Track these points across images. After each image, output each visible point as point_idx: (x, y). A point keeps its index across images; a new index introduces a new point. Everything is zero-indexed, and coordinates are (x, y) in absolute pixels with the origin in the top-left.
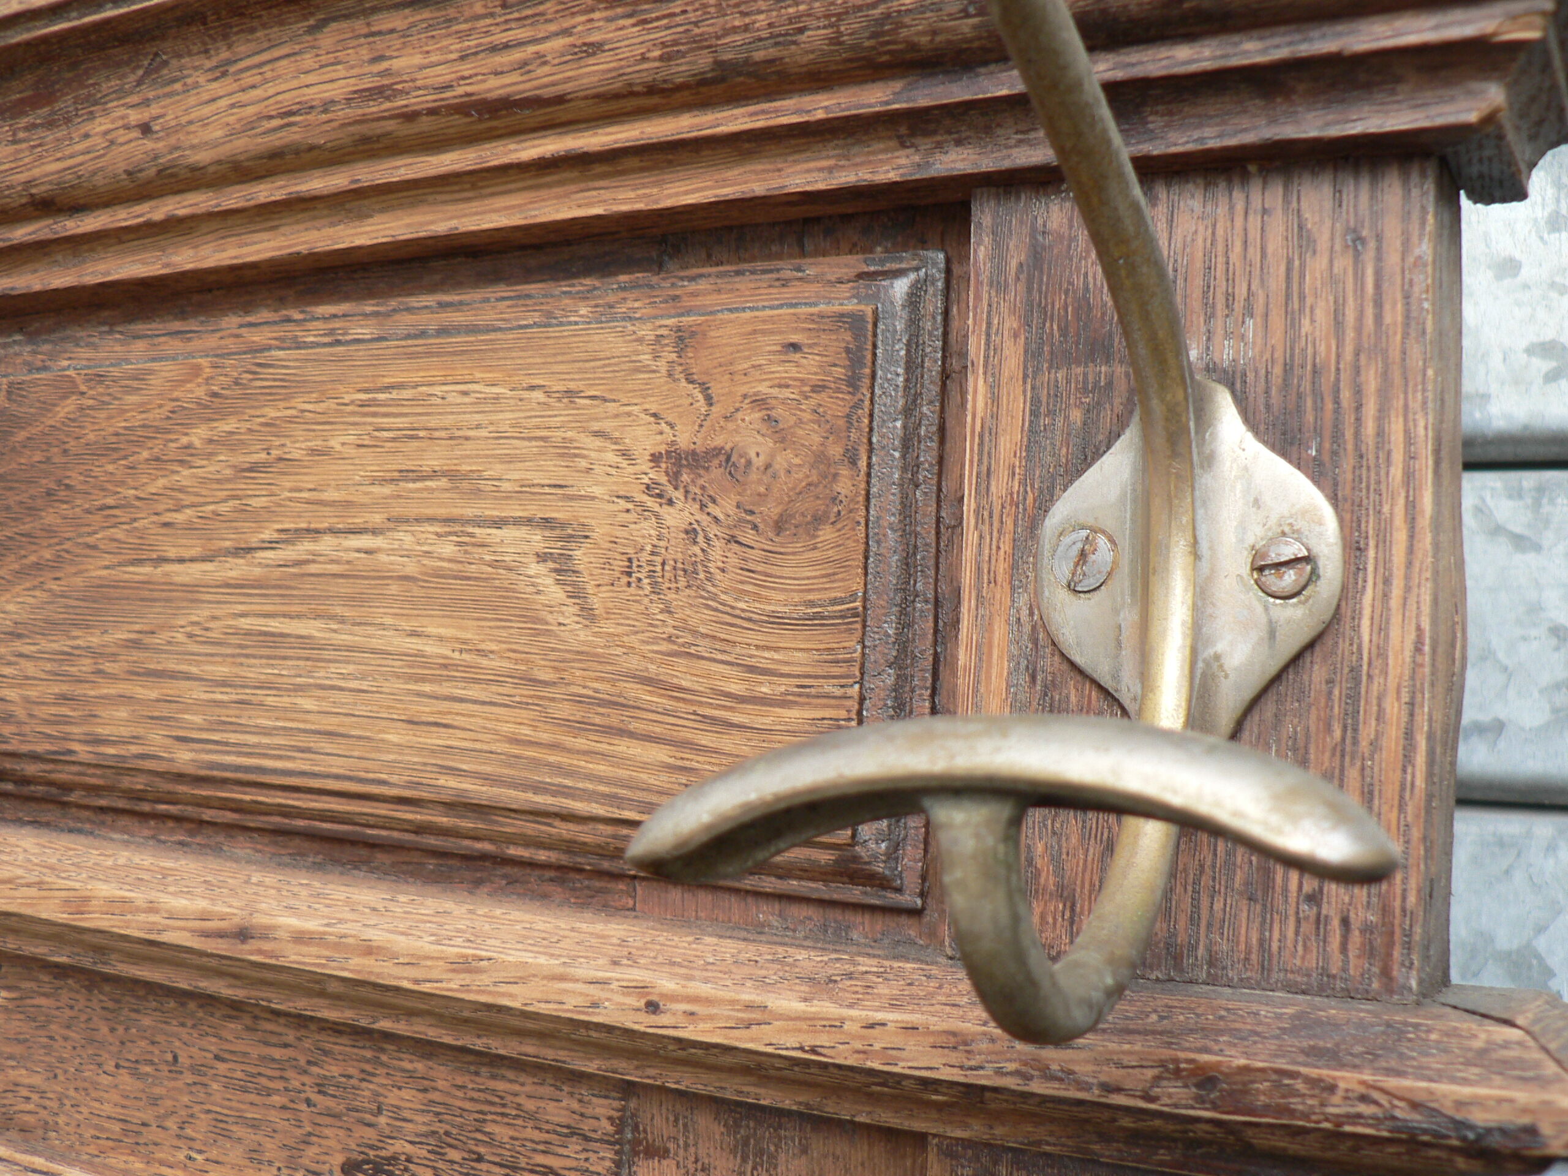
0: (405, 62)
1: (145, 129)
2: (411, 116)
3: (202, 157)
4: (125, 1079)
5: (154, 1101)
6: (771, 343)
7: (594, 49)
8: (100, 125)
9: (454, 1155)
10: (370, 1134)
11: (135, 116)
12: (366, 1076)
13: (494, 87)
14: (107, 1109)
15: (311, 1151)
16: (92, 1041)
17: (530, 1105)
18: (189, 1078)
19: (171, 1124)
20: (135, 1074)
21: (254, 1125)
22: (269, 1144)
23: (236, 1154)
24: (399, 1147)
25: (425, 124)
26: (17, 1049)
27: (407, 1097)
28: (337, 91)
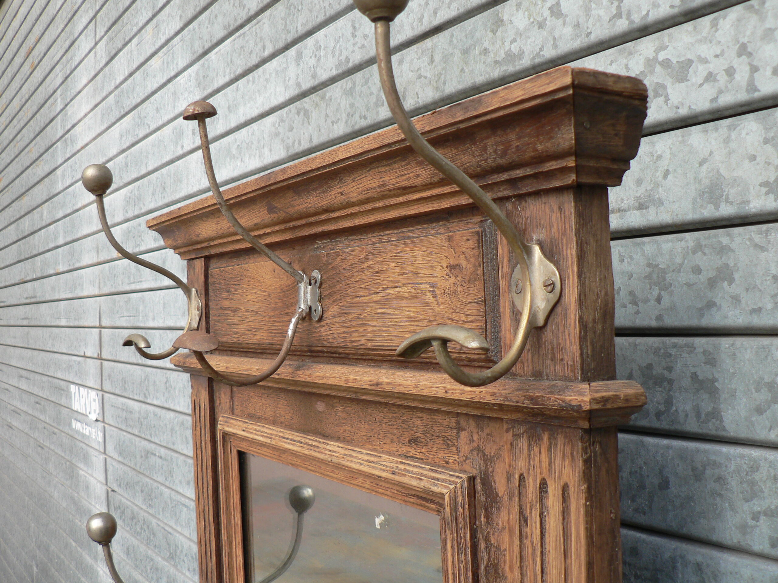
0: (386, 178)
1: (342, 193)
2: (390, 191)
3: (354, 200)
4: (366, 425)
5: (372, 430)
6: (464, 239)
7: (418, 176)
8: (333, 193)
9: (428, 435)
10: (413, 432)
11: (339, 191)
12: (411, 418)
13: (404, 184)
14: (364, 434)
15: (403, 438)
16: (359, 417)
17: (441, 421)
18: (378, 424)
19: (376, 436)
20: (368, 424)
21: (391, 433)
22: (395, 438)
23: (388, 441)
24: (418, 435)
25: (393, 192)
26: (345, 421)
27: (419, 422)
28: (375, 185)
